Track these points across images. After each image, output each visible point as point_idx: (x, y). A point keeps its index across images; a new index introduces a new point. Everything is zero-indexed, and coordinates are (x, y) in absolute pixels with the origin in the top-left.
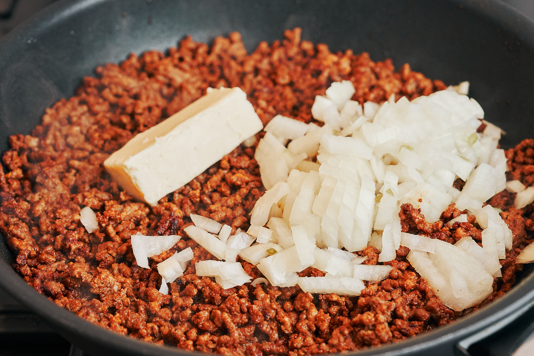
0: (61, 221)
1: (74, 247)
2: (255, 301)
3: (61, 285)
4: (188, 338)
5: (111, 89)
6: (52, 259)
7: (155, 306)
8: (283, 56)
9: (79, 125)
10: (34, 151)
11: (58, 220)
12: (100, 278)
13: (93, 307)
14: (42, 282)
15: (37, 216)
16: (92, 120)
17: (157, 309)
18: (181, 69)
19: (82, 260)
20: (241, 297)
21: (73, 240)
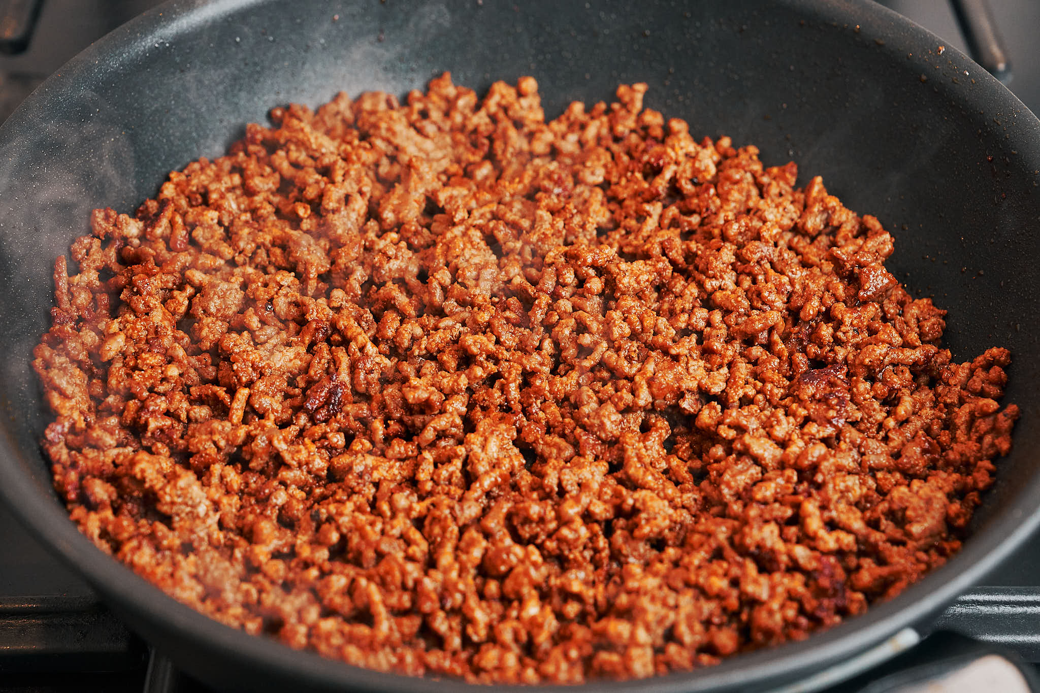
0: (144, 376)
1: (153, 424)
2: (433, 572)
3: (112, 489)
4: (301, 620)
5: (288, 152)
6: (109, 440)
7: (262, 552)
8: (605, 131)
9: (218, 208)
10: (131, 244)
11: (137, 372)
12: (175, 486)
13: (152, 537)
14: (82, 477)
15: (106, 359)
16: (244, 202)
17: (263, 558)
18: (420, 131)
19: (164, 451)
20: (410, 558)
21: (154, 412)
